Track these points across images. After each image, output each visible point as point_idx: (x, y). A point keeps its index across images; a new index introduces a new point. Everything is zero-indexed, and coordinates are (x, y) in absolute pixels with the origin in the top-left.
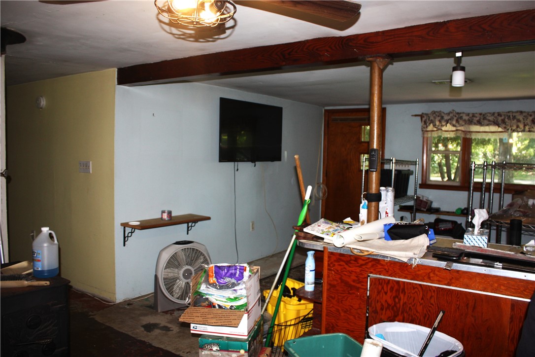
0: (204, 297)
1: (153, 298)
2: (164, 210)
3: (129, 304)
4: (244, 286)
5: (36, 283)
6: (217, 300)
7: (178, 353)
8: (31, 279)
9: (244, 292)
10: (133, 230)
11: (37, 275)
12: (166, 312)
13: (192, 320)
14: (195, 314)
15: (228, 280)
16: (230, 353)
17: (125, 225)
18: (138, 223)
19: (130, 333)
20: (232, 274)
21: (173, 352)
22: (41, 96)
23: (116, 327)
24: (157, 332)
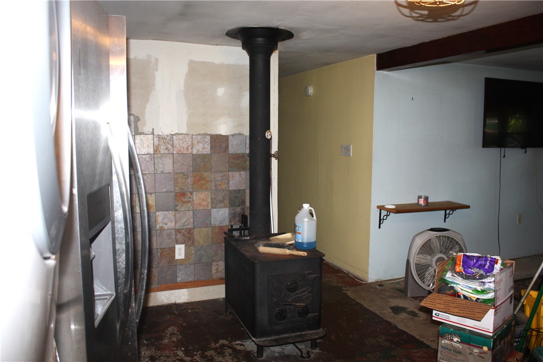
0: (449, 285)
1: (404, 282)
2: (421, 195)
3: (380, 285)
4: (493, 279)
5: (295, 253)
6: (462, 290)
7: (421, 340)
8: (293, 249)
9: (492, 286)
10: (389, 213)
11: (297, 246)
12: (415, 298)
13: (434, 306)
14: (437, 301)
15: (475, 270)
16: (471, 347)
17: (381, 208)
18: (394, 207)
19: (377, 312)
20: (481, 265)
21: (417, 337)
22: (309, 85)
23: (365, 304)
24: (404, 315)
